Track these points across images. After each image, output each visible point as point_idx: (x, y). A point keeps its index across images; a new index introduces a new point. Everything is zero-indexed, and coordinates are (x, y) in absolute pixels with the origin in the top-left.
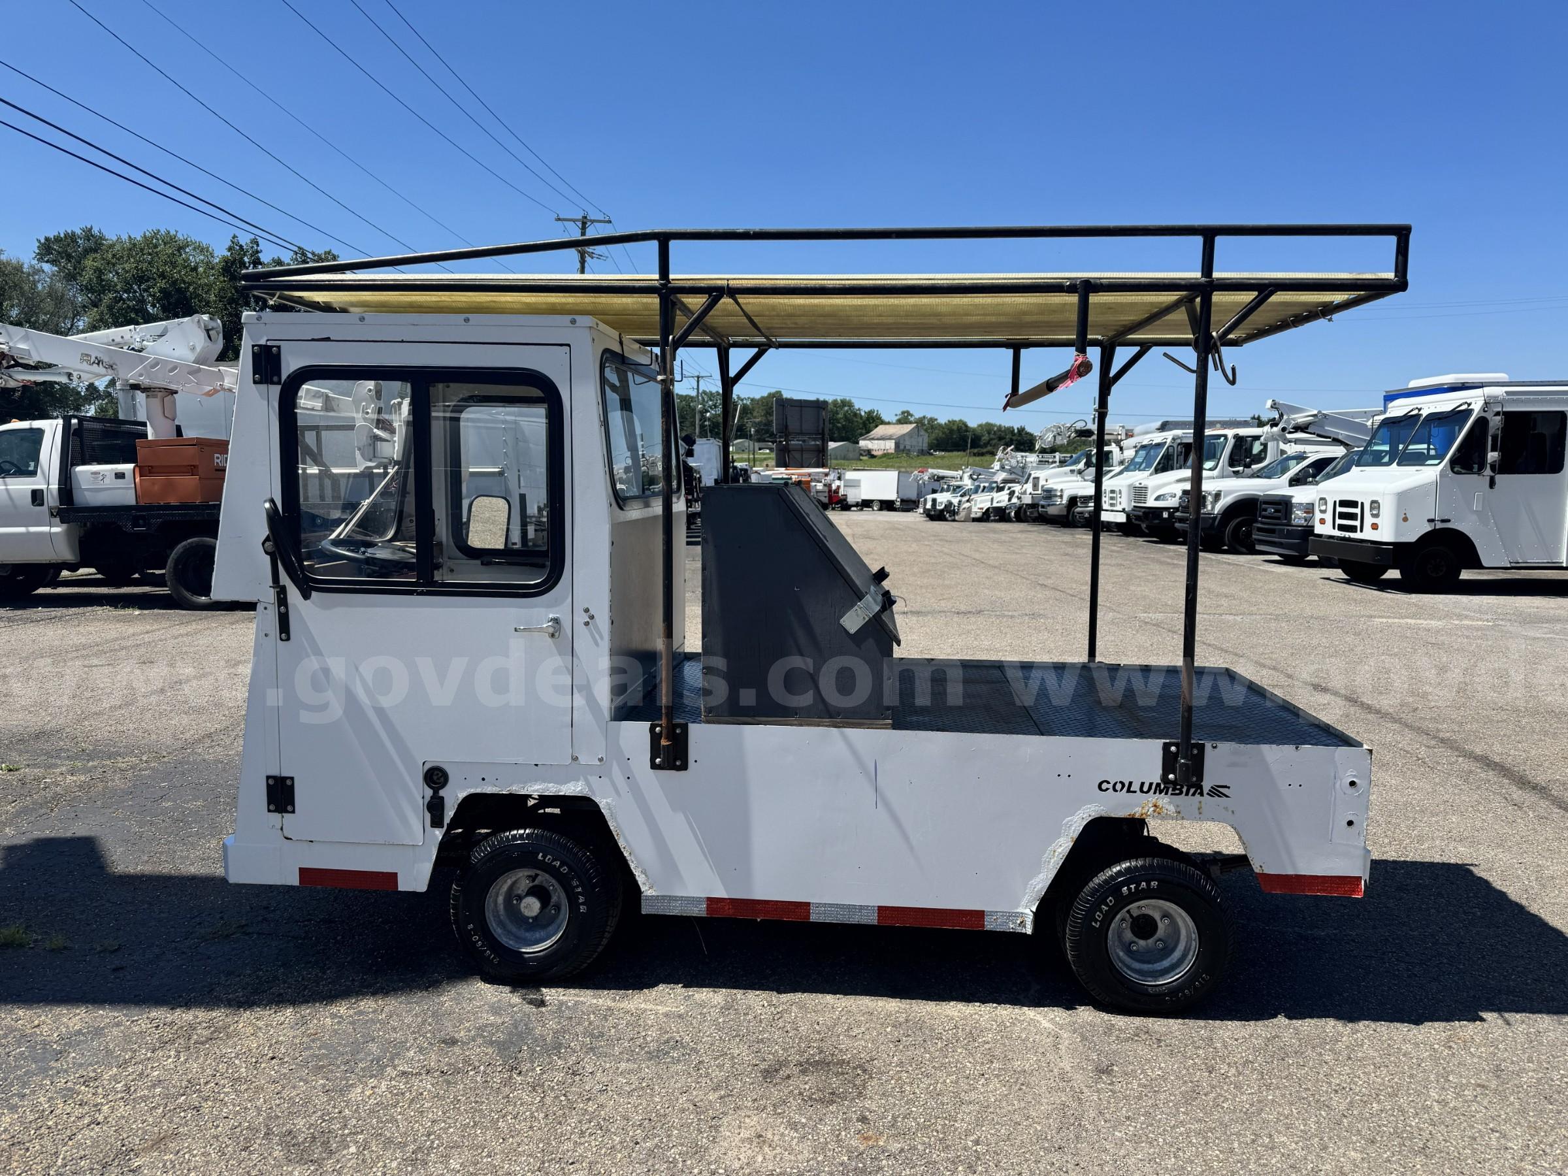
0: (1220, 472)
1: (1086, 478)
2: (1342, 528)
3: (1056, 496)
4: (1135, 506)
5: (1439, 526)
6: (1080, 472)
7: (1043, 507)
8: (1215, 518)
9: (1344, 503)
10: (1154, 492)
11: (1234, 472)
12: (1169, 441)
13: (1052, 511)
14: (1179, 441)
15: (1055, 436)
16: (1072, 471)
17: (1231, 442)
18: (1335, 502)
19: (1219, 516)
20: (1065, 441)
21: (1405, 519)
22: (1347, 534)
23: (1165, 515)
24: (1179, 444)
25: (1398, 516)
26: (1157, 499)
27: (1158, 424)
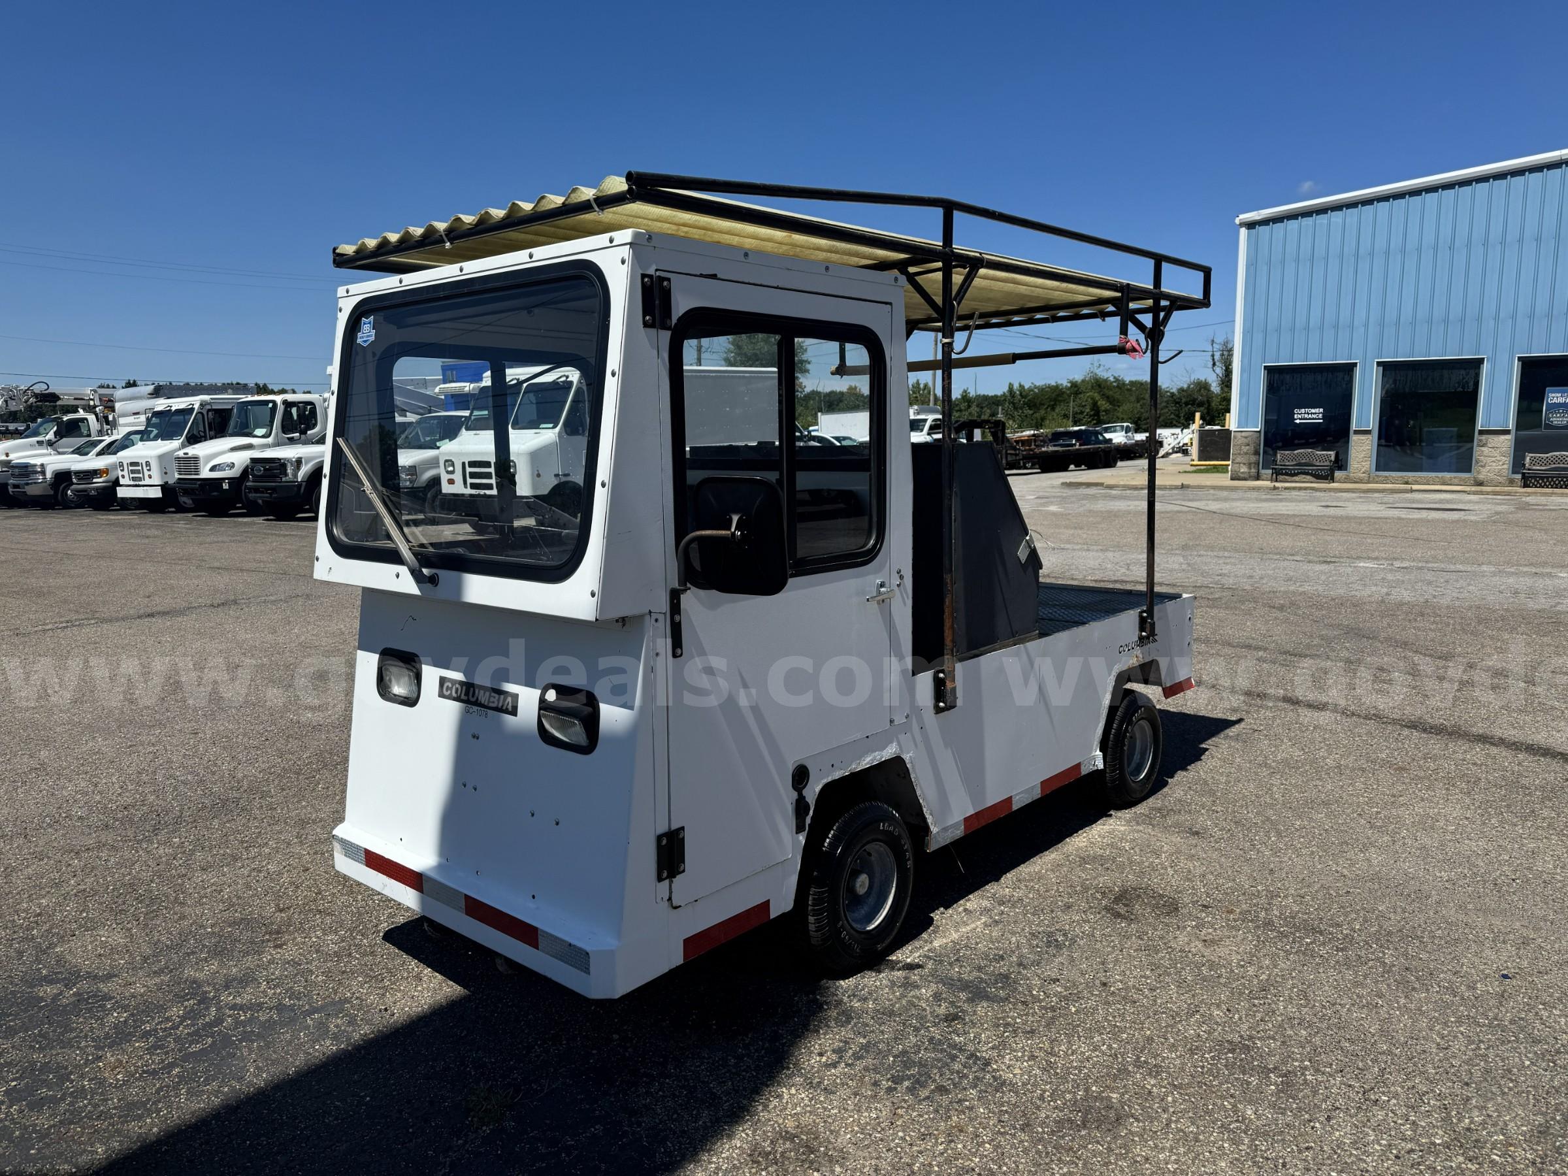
0: (275, 438)
1: (60, 450)
2: (473, 486)
3: (37, 472)
4: (179, 479)
5: (564, 479)
6: (50, 444)
7: (15, 486)
8: (300, 485)
9: (473, 464)
10: (206, 463)
11: (288, 438)
12: (196, 407)
13: (32, 490)
14: (209, 407)
15: (6, 401)
16: (40, 443)
17: (280, 408)
18: (464, 464)
19: (304, 484)
20: (22, 407)
21: (539, 475)
22: (482, 492)
23: (226, 486)
24: (209, 410)
25: (533, 474)
26: (213, 469)
27: (151, 388)
